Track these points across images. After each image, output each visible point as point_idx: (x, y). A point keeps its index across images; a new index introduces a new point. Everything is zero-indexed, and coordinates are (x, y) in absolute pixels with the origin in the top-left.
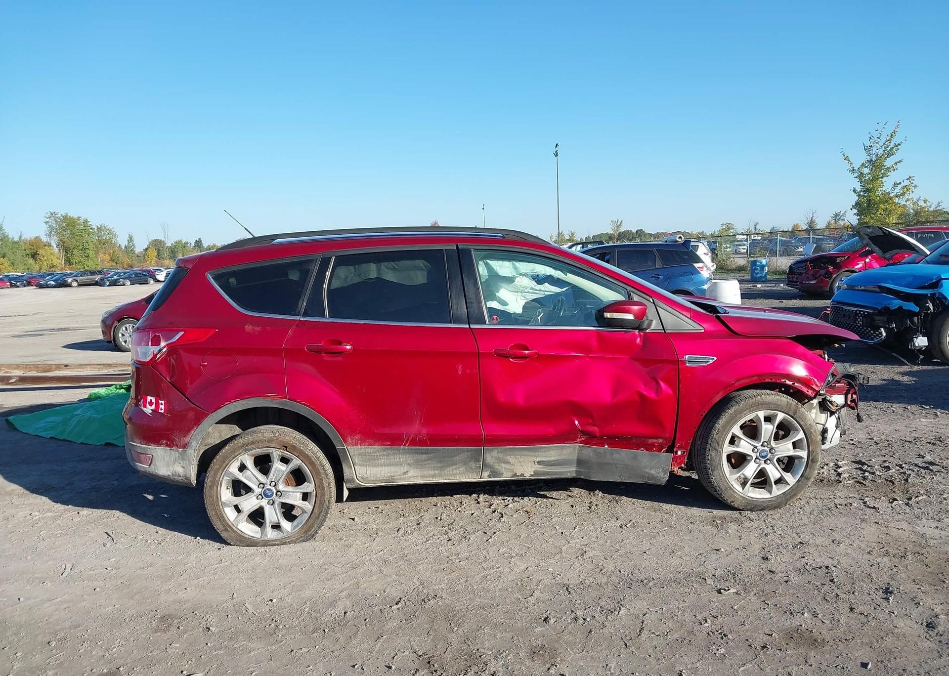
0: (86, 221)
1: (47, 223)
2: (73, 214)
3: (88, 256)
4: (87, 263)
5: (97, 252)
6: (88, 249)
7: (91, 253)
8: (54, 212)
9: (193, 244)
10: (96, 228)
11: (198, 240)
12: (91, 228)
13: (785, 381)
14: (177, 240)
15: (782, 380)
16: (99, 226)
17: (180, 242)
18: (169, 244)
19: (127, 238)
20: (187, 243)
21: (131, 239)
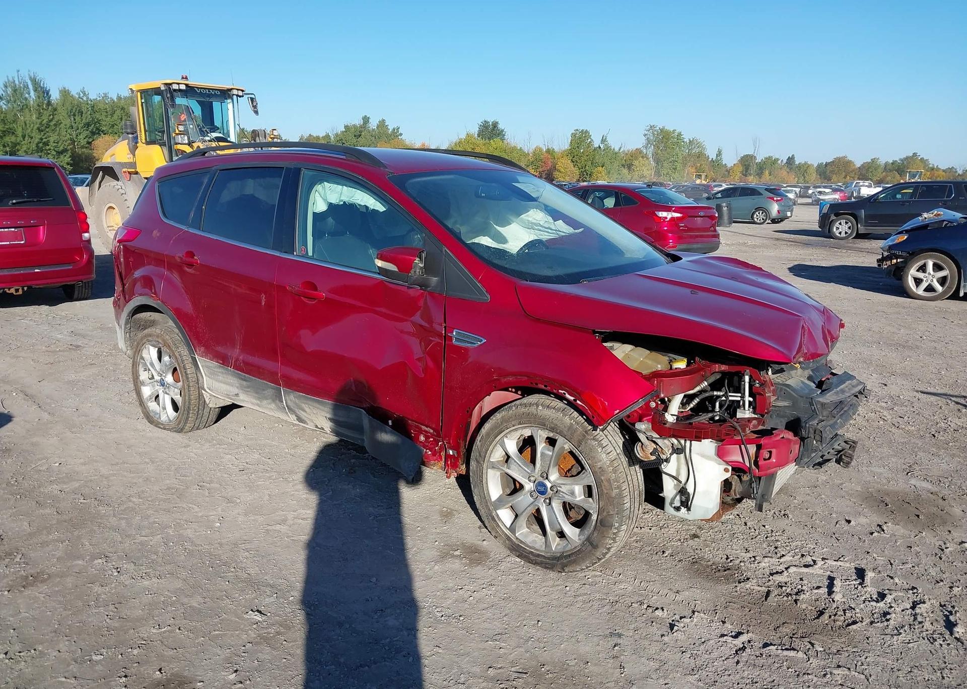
0: (680, 134)
1: (645, 135)
2: (670, 128)
3: (675, 169)
4: (673, 175)
5: (684, 165)
6: (677, 161)
7: (679, 166)
8: (654, 126)
9: (785, 161)
10: (688, 141)
11: (791, 156)
12: (683, 142)
13: (565, 394)
14: (767, 156)
15: (560, 391)
16: (691, 140)
17: (770, 158)
18: (758, 160)
19: (716, 152)
20: (778, 160)
21: (719, 153)
